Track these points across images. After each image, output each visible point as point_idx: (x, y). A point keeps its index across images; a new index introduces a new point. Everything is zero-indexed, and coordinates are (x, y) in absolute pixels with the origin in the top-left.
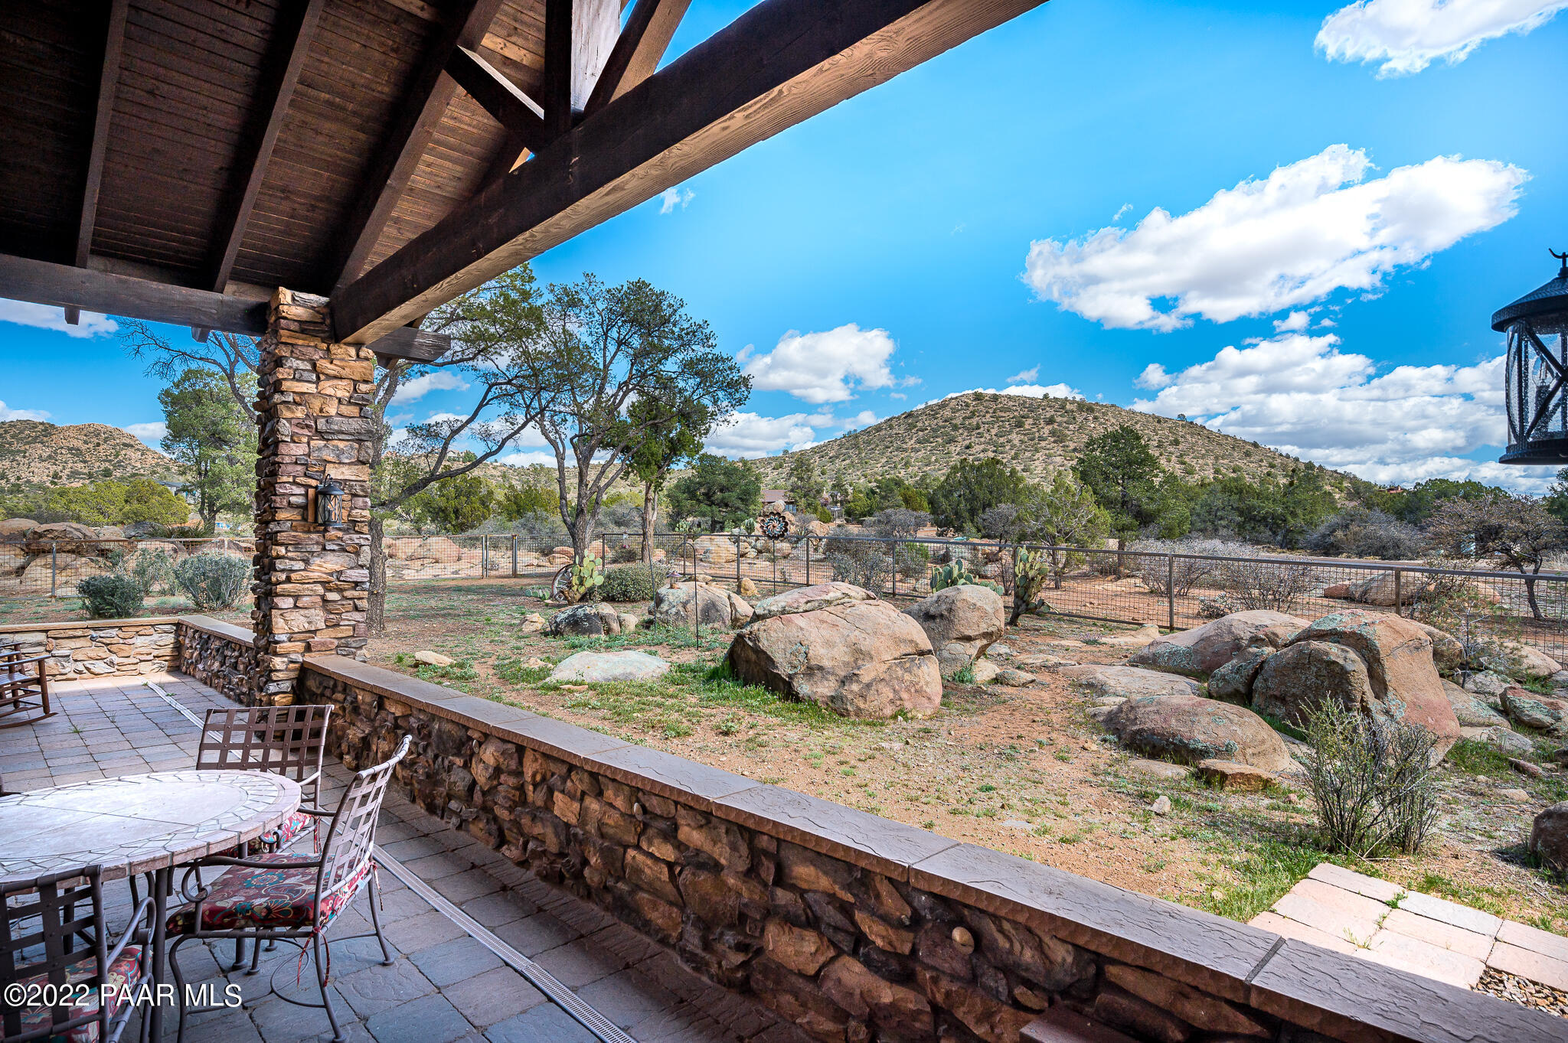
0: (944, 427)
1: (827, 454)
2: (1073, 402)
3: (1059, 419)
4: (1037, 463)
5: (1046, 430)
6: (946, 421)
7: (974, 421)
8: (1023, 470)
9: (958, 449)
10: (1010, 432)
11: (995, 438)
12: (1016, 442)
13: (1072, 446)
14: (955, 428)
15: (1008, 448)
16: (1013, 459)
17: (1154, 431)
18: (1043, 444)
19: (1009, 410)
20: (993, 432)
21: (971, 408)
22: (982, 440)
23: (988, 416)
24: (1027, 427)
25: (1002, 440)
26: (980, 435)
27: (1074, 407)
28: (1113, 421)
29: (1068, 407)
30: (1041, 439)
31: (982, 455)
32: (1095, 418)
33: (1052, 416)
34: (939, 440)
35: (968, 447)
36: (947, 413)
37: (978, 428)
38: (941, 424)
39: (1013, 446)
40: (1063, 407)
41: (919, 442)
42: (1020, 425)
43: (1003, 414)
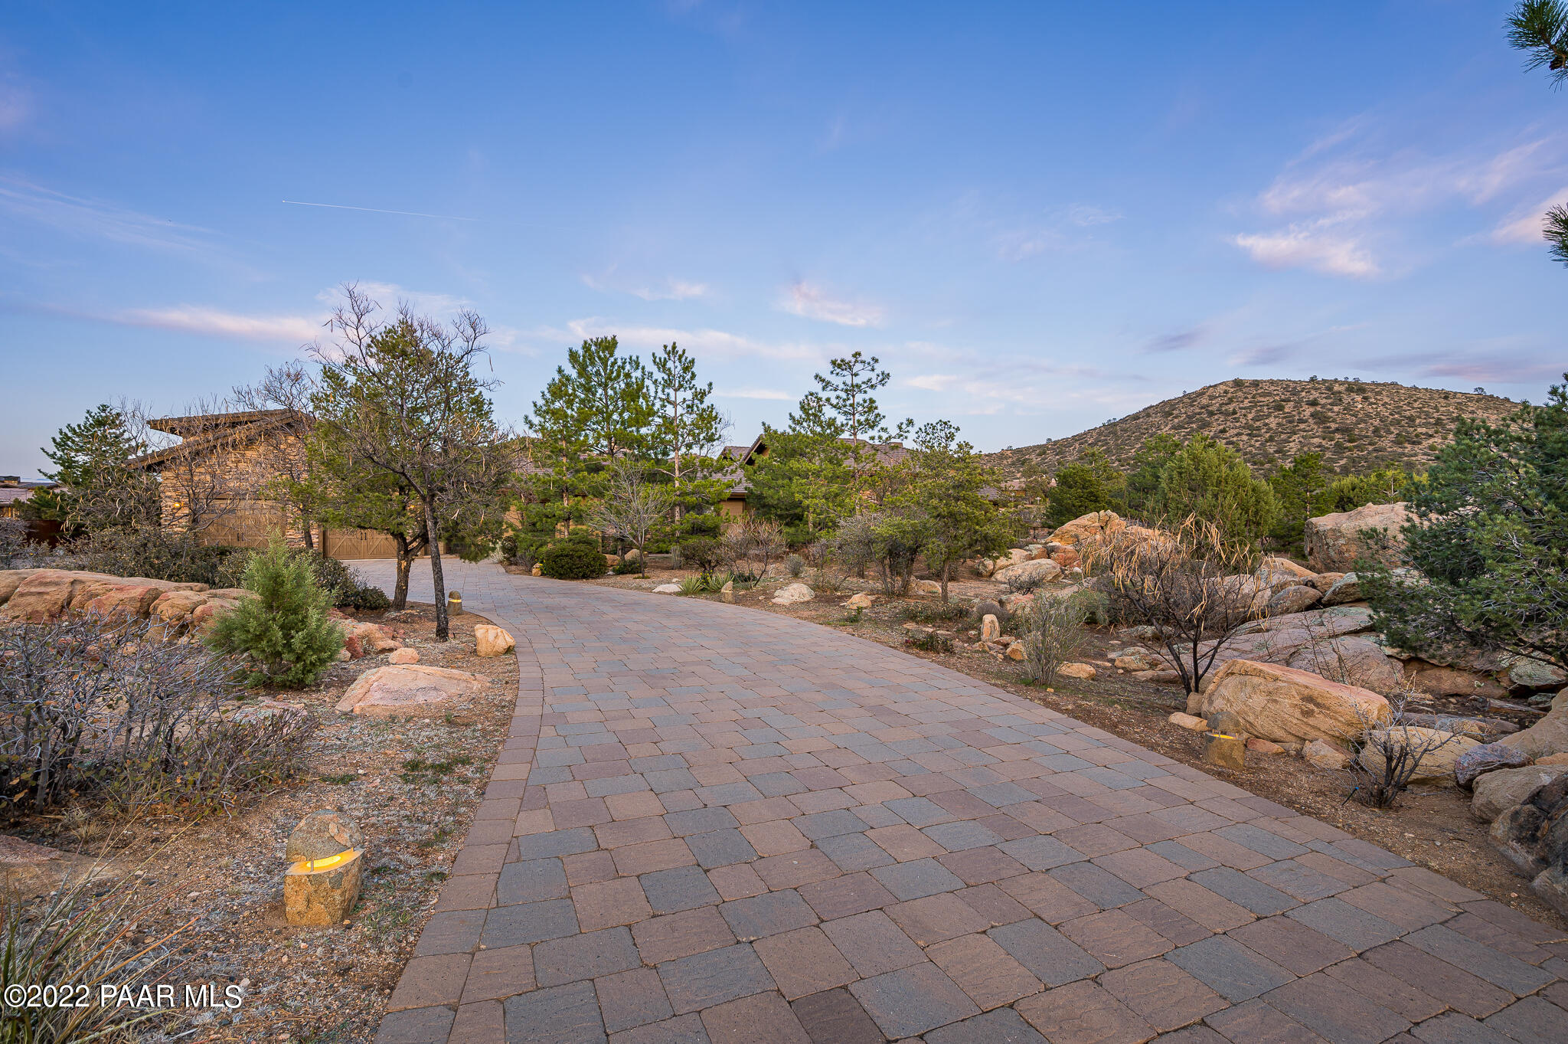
0: (1199, 414)
1: (1086, 441)
2: (1342, 383)
3: (1324, 401)
4: (1291, 444)
5: (1308, 411)
6: (1202, 408)
7: (1231, 407)
8: (1276, 452)
9: (1212, 434)
10: (1268, 416)
11: (1250, 422)
12: (1273, 426)
13: (1333, 426)
14: (1211, 414)
15: (1263, 431)
16: (1267, 441)
17: (1436, 408)
18: (1302, 426)
19: (1269, 394)
20: (1250, 416)
21: (1229, 395)
22: (1238, 424)
23: (1246, 401)
24: (1286, 410)
25: (1258, 423)
26: (1237, 420)
27: (1342, 388)
28: (1387, 400)
29: (1337, 388)
30: (1301, 421)
31: (1235, 439)
32: (1365, 399)
33: (1315, 399)
34: (1194, 426)
35: (1224, 431)
36: (1204, 401)
37: (1234, 412)
38: (1198, 411)
39: (1269, 429)
40: (1330, 389)
41: (1173, 428)
42: (1280, 408)
43: (1262, 399)
